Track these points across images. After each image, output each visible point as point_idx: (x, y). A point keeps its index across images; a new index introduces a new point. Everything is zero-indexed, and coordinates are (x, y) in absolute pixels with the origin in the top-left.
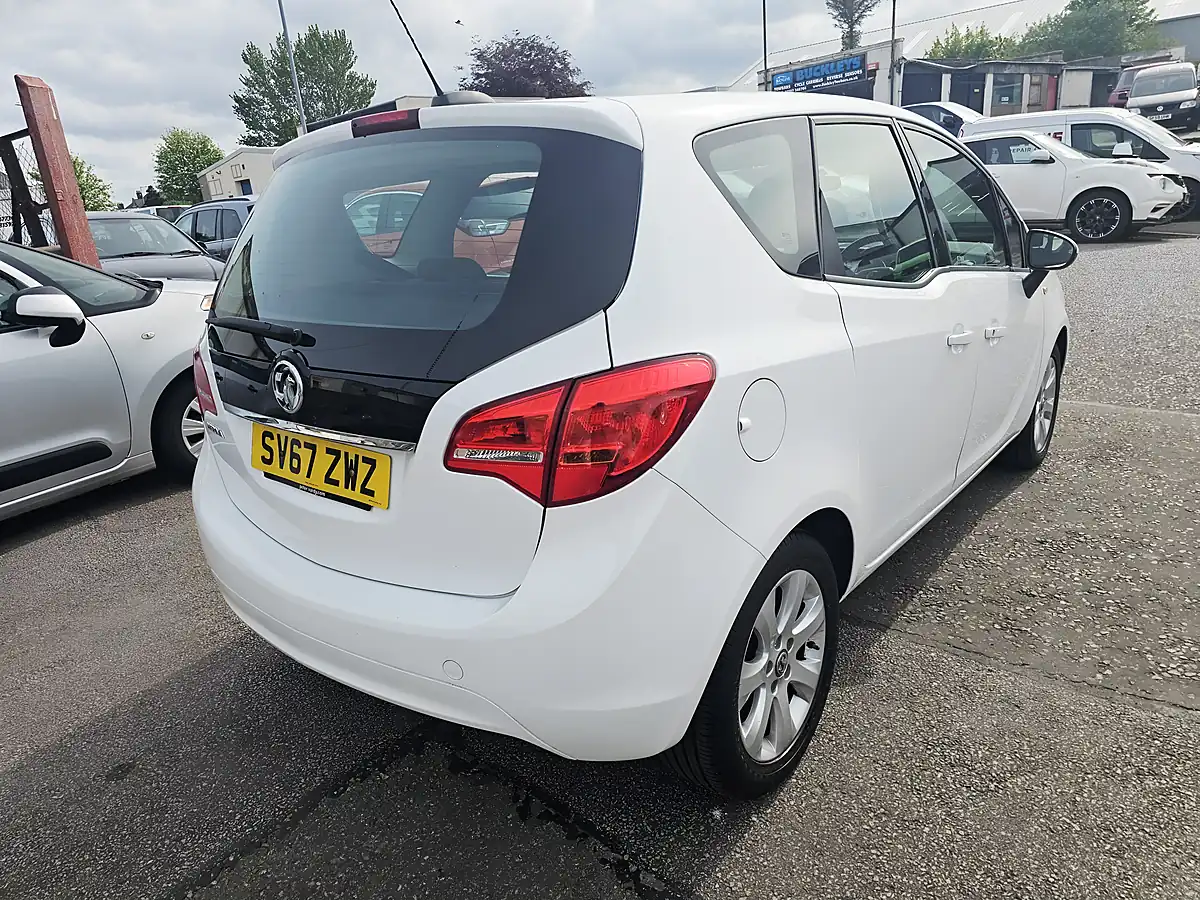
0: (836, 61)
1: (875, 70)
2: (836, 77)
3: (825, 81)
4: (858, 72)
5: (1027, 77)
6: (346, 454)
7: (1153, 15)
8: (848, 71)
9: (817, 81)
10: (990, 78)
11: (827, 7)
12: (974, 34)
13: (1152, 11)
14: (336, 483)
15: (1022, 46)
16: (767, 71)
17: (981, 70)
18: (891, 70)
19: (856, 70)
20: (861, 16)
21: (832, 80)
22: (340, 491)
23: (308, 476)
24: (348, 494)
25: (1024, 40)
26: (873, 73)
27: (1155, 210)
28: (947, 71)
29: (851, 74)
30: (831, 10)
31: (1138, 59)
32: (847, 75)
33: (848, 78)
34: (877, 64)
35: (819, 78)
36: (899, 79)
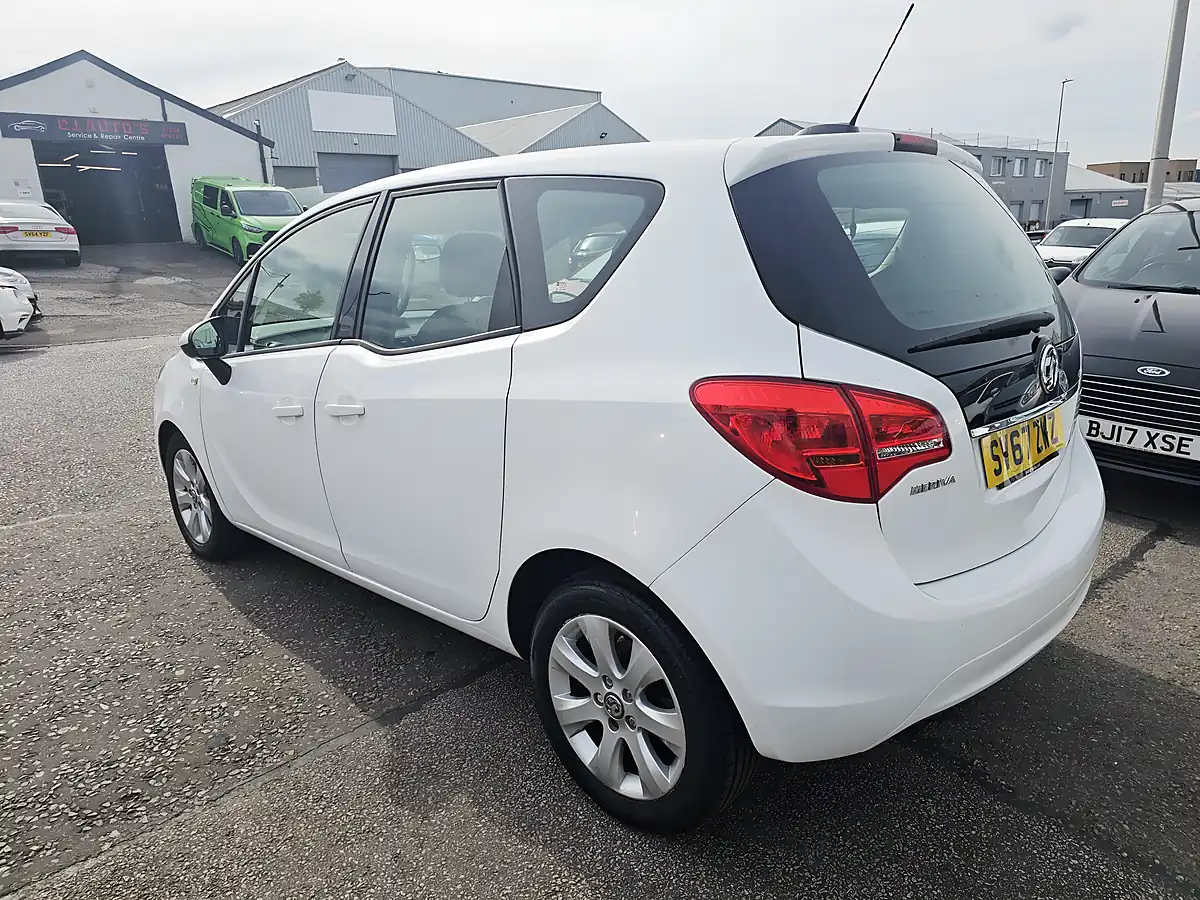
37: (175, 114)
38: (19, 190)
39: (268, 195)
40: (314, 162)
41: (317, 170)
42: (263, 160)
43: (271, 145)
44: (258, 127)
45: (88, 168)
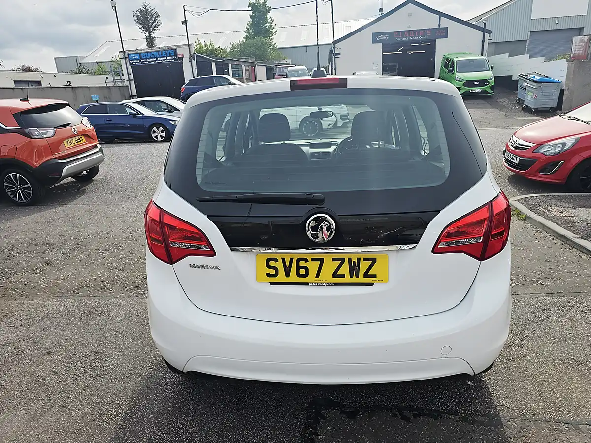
0: (162, 51)
1: (182, 57)
2: (163, 58)
3: (157, 60)
4: (174, 57)
5: (243, 67)
6: (350, 260)
7: (276, 45)
8: (169, 56)
9: (153, 59)
10: (230, 66)
11: (135, 23)
12: (208, 44)
13: (275, 43)
14: (343, 276)
15: (231, 52)
16: (124, 52)
17: (226, 62)
18: (190, 59)
19: (172, 56)
20: (153, 30)
21: (161, 60)
22: (348, 279)
23: (317, 276)
24: (354, 280)
25: (230, 50)
26: (181, 58)
27: (329, 125)
28: (214, 61)
29: (170, 58)
30: (138, 24)
31: (282, 62)
32: (168, 58)
33: (169, 59)
34: (183, 54)
35: (154, 58)
36: (194, 62)
37: (445, 22)
38: (374, 66)
39: (473, 61)
40: (527, 36)
41: (528, 41)
42: (483, 41)
43: (490, 32)
44: (485, 24)
45: (412, 52)
